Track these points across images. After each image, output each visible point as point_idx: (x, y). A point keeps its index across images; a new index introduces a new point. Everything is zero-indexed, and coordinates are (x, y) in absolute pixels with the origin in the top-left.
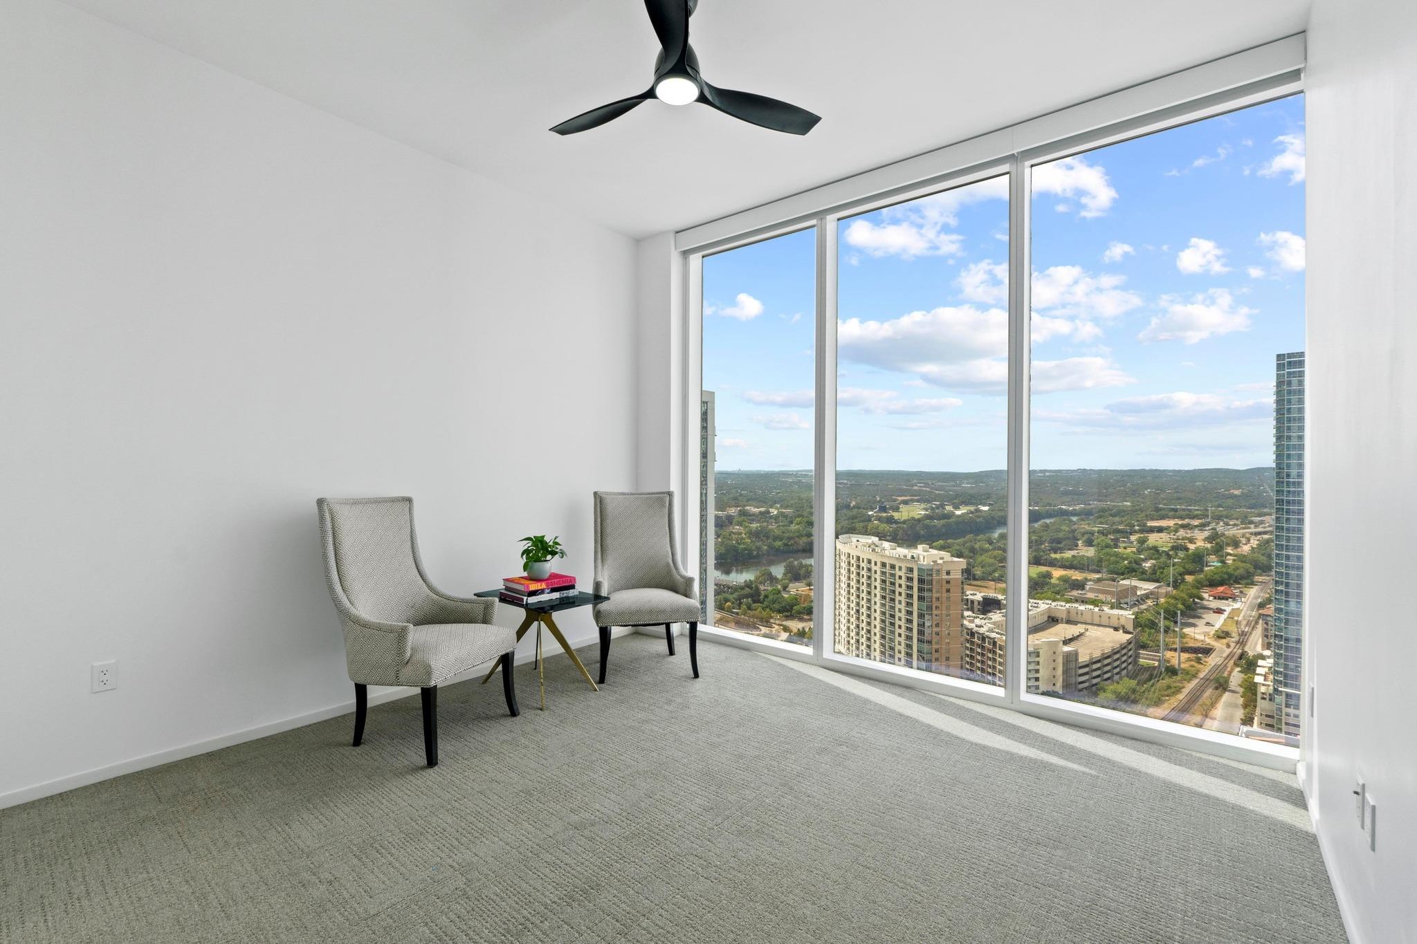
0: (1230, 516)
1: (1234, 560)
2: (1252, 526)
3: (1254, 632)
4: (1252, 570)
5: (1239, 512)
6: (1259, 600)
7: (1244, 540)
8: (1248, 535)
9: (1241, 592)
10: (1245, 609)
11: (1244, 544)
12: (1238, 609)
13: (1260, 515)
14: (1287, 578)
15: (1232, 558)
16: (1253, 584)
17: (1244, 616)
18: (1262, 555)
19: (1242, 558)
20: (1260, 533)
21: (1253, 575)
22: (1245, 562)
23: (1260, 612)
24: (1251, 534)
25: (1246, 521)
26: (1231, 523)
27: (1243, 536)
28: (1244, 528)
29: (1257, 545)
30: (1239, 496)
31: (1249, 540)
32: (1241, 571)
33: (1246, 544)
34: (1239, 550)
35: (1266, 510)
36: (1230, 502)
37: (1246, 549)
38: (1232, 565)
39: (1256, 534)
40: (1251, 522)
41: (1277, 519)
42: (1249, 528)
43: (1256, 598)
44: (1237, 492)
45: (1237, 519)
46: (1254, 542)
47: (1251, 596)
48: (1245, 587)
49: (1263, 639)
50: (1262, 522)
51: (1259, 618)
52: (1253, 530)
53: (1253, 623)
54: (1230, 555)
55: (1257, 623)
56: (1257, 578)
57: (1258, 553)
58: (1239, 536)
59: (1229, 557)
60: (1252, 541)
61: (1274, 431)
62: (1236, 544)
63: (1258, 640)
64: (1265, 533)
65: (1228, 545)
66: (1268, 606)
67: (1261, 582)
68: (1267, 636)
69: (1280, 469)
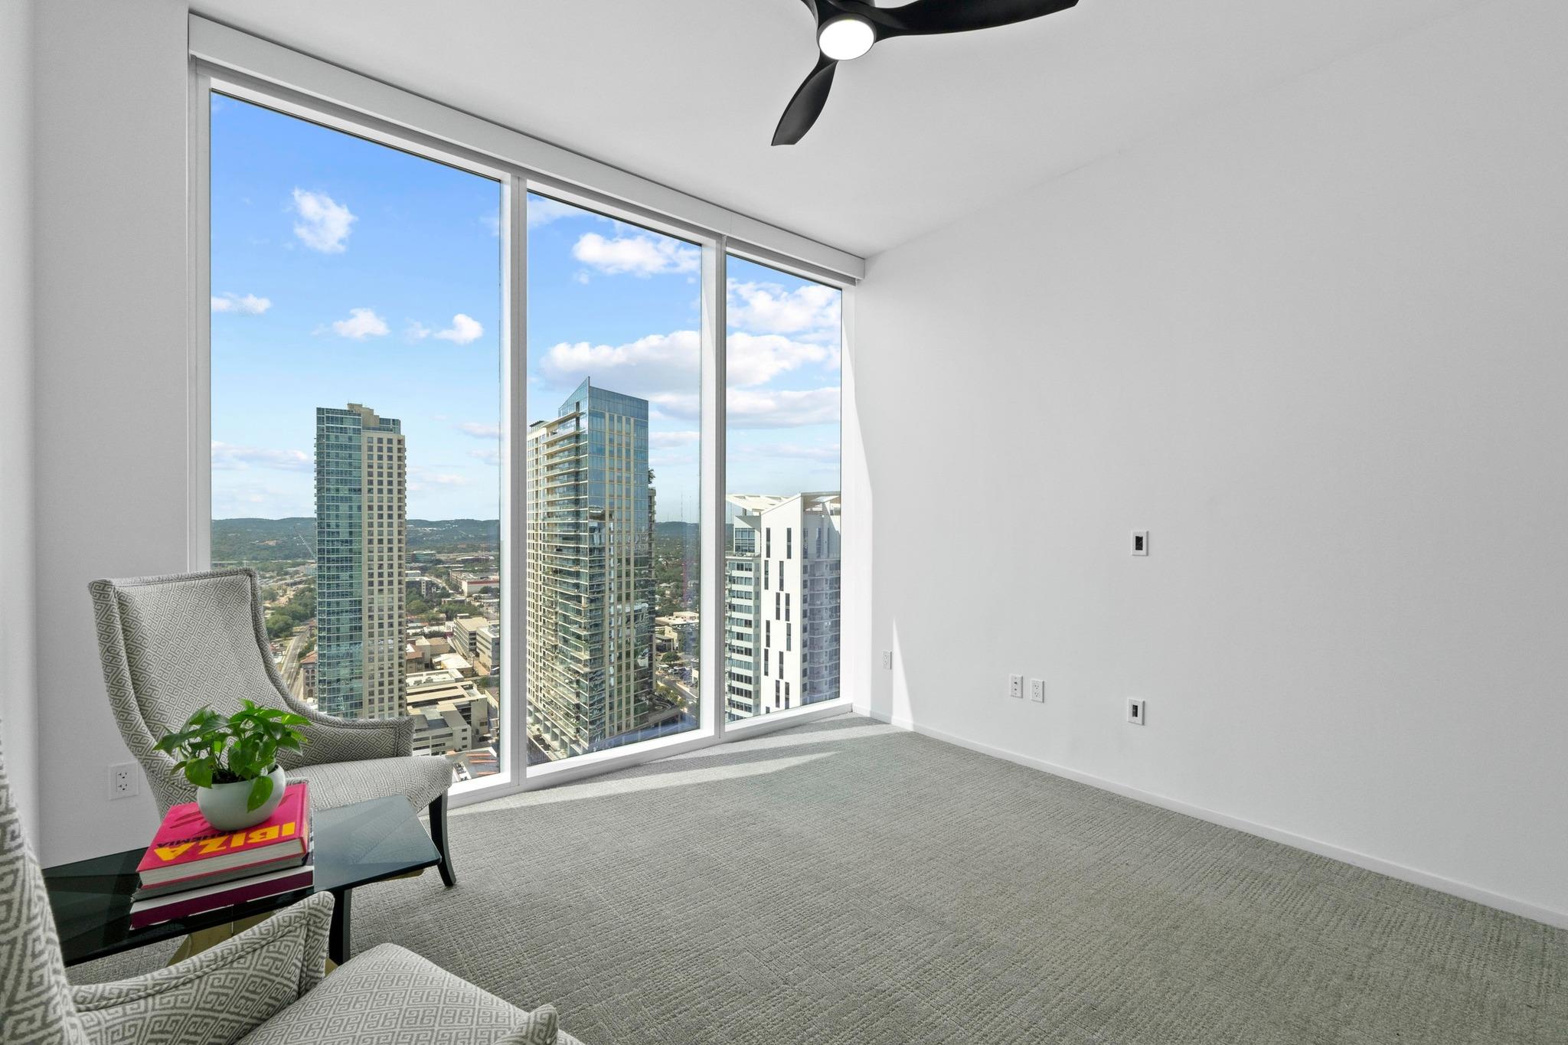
0: (266, 569)
1: (273, 614)
2: (287, 577)
3: (296, 683)
4: (290, 621)
5: (274, 563)
6: (299, 650)
7: (280, 592)
8: (284, 587)
9: (281, 645)
10: (286, 661)
11: (281, 596)
12: (280, 663)
13: (294, 565)
14: (329, 624)
15: (270, 612)
16: (292, 635)
17: (285, 670)
18: (300, 604)
19: (280, 611)
20: (295, 584)
21: (292, 626)
22: (284, 614)
23: (301, 661)
24: (288, 585)
25: (282, 573)
26: (267, 575)
27: (280, 588)
28: (281, 580)
29: (294, 595)
30: (274, 547)
31: (286, 592)
32: (281, 624)
33: (283, 596)
34: (276, 602)
35: (299, 560)
36: (264, 554)
37: (283, 601)
38: (271, 619)
39: (292, 584)
40: (286, 573)
41: (320, 567)
42: (285, 579)
43: (295, 649)
44: (272, 543)
45: (273, 571)
46: (291, 593)
47: (291, 648)
48: (285, 640)
49: (304, 687)
50: (297, 572)
51: (300, 667)
52: (289, 581)
53: (295, 674)
54: (268, 608)
55: (298, 673)
56: (296, 629)
57: (295, 603)
58: (276, 589)
59: (267, 611)
60: (288, 592)
61: (315, 482)
62: (273, 597)
63: (300, 690)
64: (300, 583)
65: (266, 599)
66: (308, 655)
67: (299, 632)
68: (308, 684)
69: (321, 519)
